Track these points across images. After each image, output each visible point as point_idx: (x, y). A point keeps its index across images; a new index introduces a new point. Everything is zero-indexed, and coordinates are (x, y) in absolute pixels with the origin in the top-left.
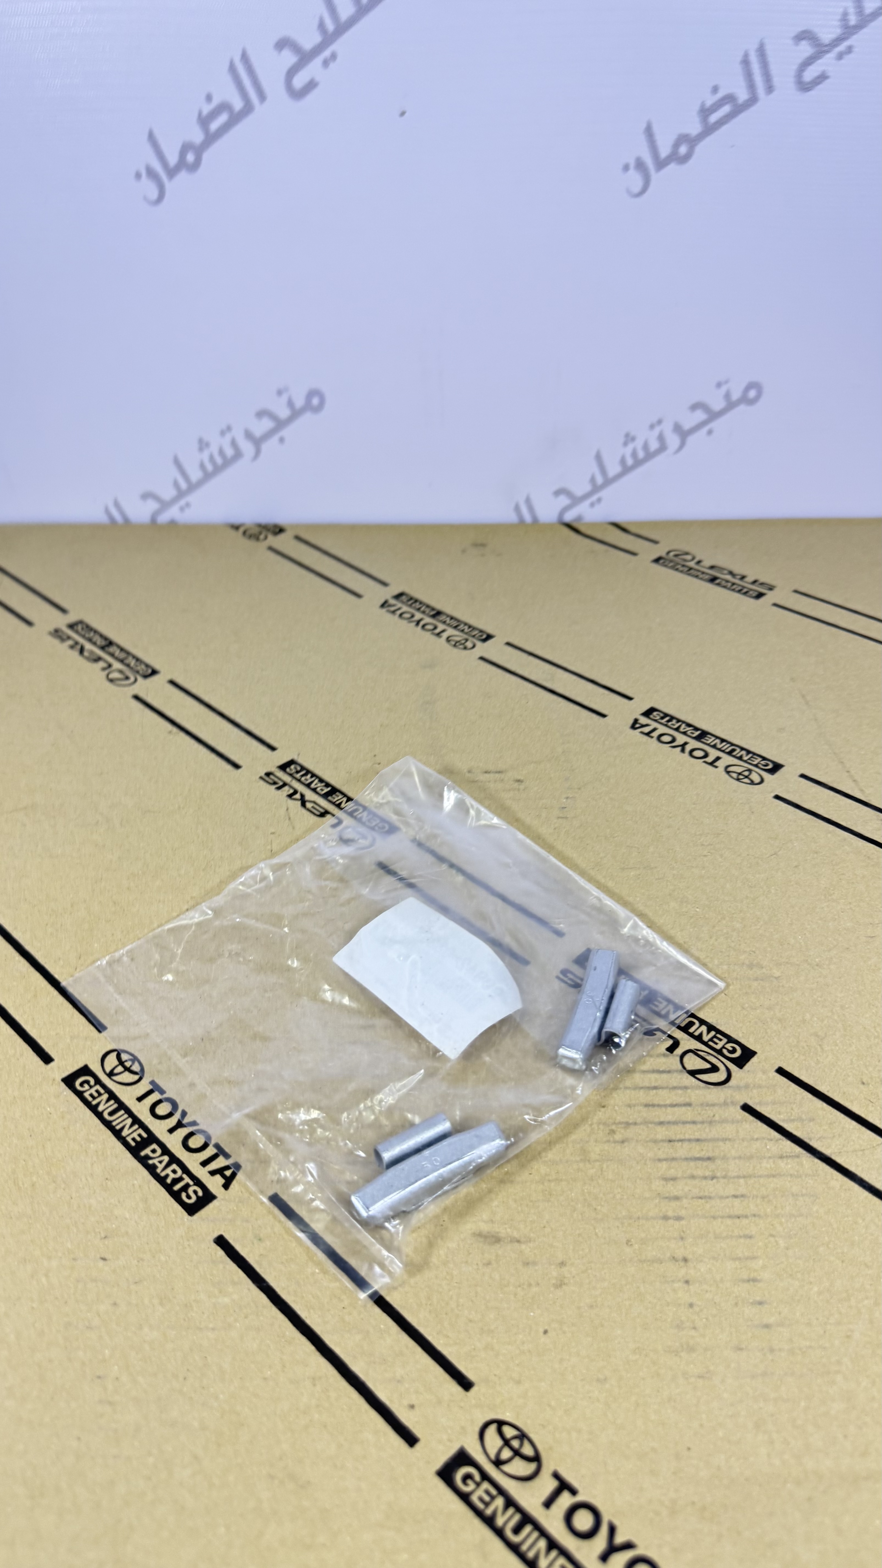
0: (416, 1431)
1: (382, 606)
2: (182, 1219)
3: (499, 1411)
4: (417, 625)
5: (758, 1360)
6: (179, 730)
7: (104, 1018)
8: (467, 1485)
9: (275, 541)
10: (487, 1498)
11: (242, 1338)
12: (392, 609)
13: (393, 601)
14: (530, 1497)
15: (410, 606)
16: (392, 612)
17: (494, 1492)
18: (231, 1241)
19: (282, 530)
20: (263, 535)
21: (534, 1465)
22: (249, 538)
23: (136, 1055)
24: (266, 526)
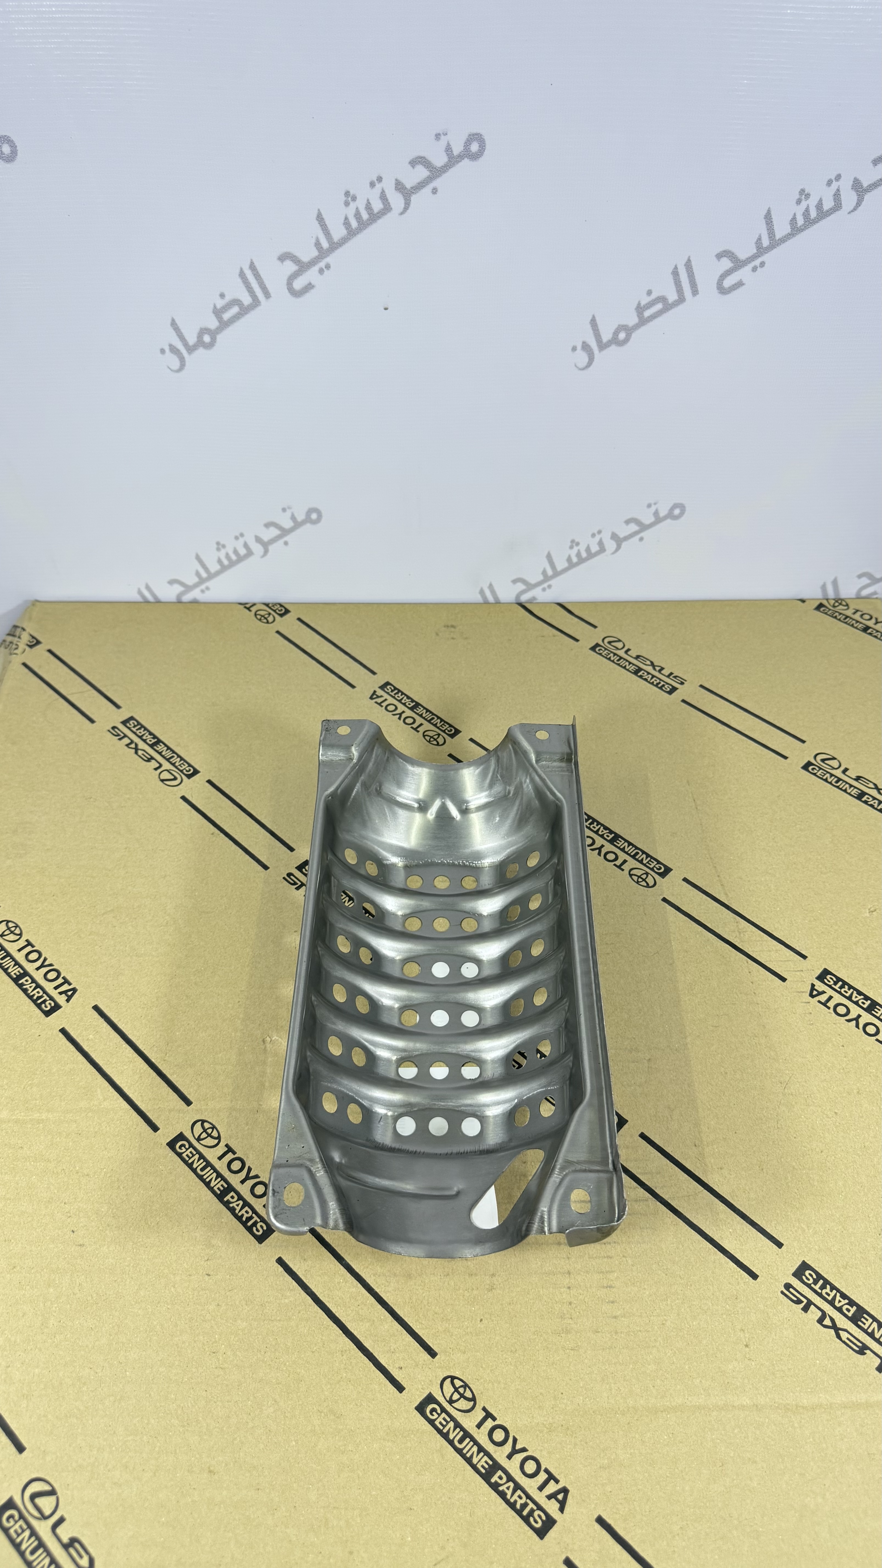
0: (404, 1383)
1: (371, 698)
2: (255, 1246)
3: (452, 1370)
4: (400, 718)
5: (607, 1339)
6: (219, 832)
7: (190, 1094)
8: (433, 1415)
9: (281, 624)
10: (444, 1423)
11: (297, 1326)
12: (379, 700)
13: (380, 692)
14: (469, 1422)
15: (394, 697)
16: (380, 704)
17: (448, 1419)
18: (286, 1261)
19: (287, 611)
20: (271, 616)
21: (472, 1403)
22: (260, 620)
23: (214, 1123)
24: (273, 606)
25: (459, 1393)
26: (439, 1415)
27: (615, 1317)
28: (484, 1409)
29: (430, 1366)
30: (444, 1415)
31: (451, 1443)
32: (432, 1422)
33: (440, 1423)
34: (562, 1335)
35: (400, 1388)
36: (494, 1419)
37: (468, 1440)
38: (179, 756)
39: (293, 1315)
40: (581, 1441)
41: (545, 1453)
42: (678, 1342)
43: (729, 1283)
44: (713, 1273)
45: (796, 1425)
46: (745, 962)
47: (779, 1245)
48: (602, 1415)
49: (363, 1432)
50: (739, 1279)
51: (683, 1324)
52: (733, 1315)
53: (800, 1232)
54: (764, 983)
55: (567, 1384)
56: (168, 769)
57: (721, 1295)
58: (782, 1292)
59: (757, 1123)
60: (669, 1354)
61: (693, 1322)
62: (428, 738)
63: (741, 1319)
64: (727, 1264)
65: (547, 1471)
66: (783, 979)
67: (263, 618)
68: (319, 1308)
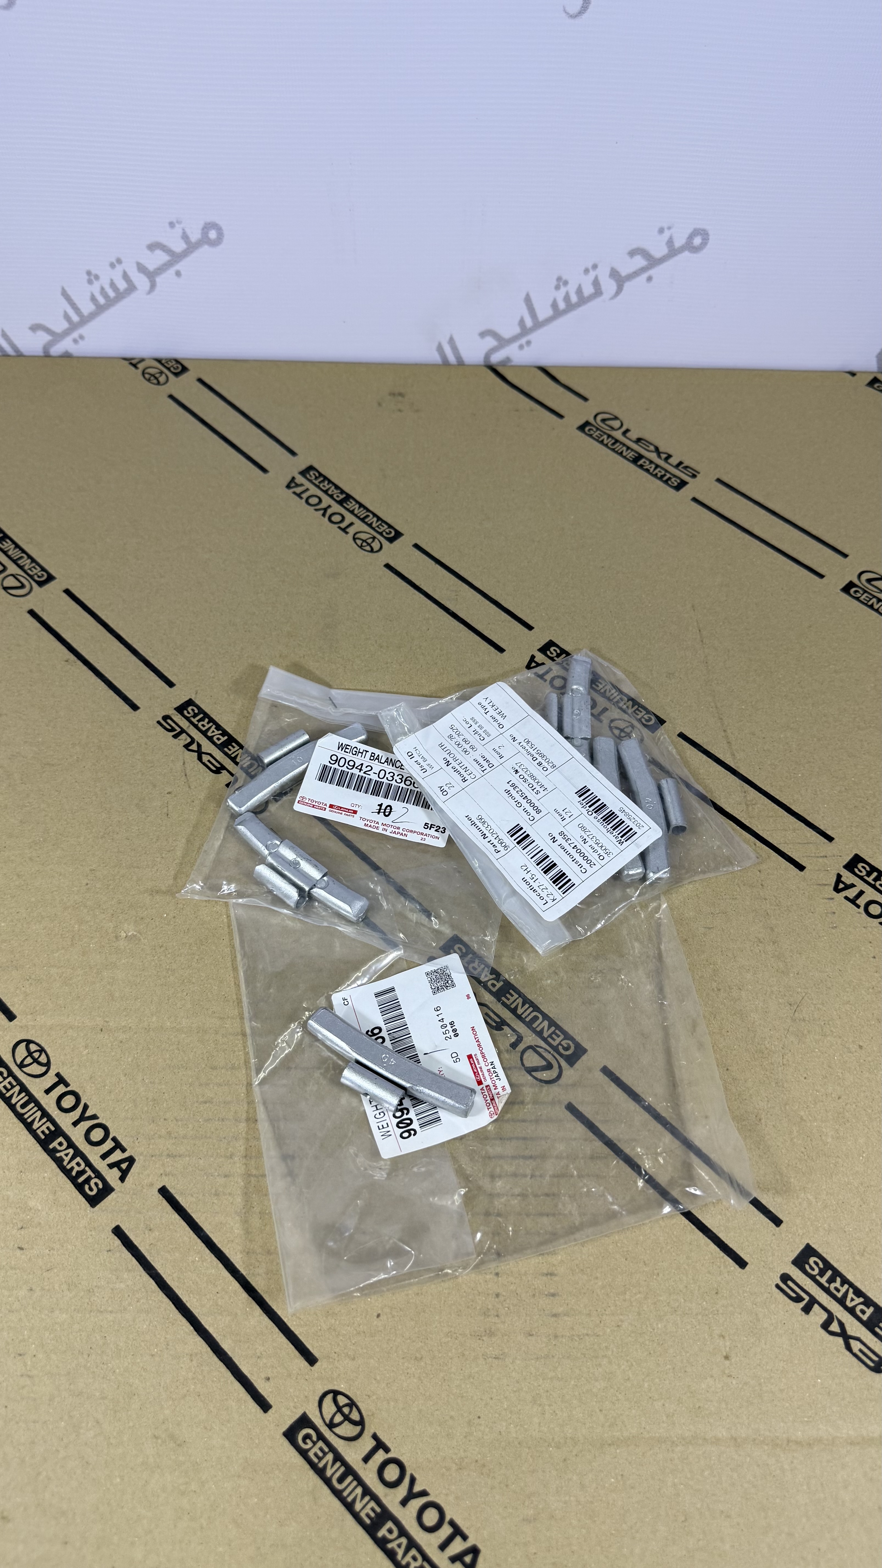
0: (270, 1399)
1: (288, 487)
2: (85, 1210)
3: (335, 1383)
4: (324, 515)
5: (544, 1345)
6: (75, 658)
7: (13, 1005)
8: (306, 1443)
9: (178, 386)
10: (320, 1454)
11: (134, 1321)
12: (298, 490)
13: (300, 479)
14: (353, 1454)
15: (318, 487)
16: (299, 495)
17: (326, 1450)
18: (126, 1232)
19: (184, 369)
20: (164, 376)
21: (359, 1428)
22: (149, 380)
23: (43, 1045)
24: (167, 362)
25: (343, 1414)
26: (314, 1443)
27: (555, 1315)
28: (375, 1437)
29: (307, 1377)
30: (320, 1444)
31: (327, 1482)
32: (304, 1453)
33: (316, 1455)
34: (484, 1338)
35: (265, 1406)
36: (387, 1450)
37: (350, 1478)
38: (29, 557)
39: (130, 1304)
40: (500, 1483)
41: (451, 1498)
42: (637, 1350)
43: (709, 1272)
44: (688, 1258)
45: (786, 1467)
46: (753, 844)
47: (777, 1222)
48: (529, 1448)
49: (212, 1466)
50: (722, 1268)
51: (644, 1327)
52: (711, 1316)
53: (805, 1204)
54: (776, 873)
55: (486, 1404)
56: (14, 573)
57: (697, 1288)
58: (777, 1286)
59: (756, 1056)
60: (623, 1367)
61: (657, 1324)
62: (359, 542)
63: (721, 1321)
64: (708, 1245)
65: (452, 1523)
66: (801, 868)
67: (152, 378)
68: (164, 1296)
